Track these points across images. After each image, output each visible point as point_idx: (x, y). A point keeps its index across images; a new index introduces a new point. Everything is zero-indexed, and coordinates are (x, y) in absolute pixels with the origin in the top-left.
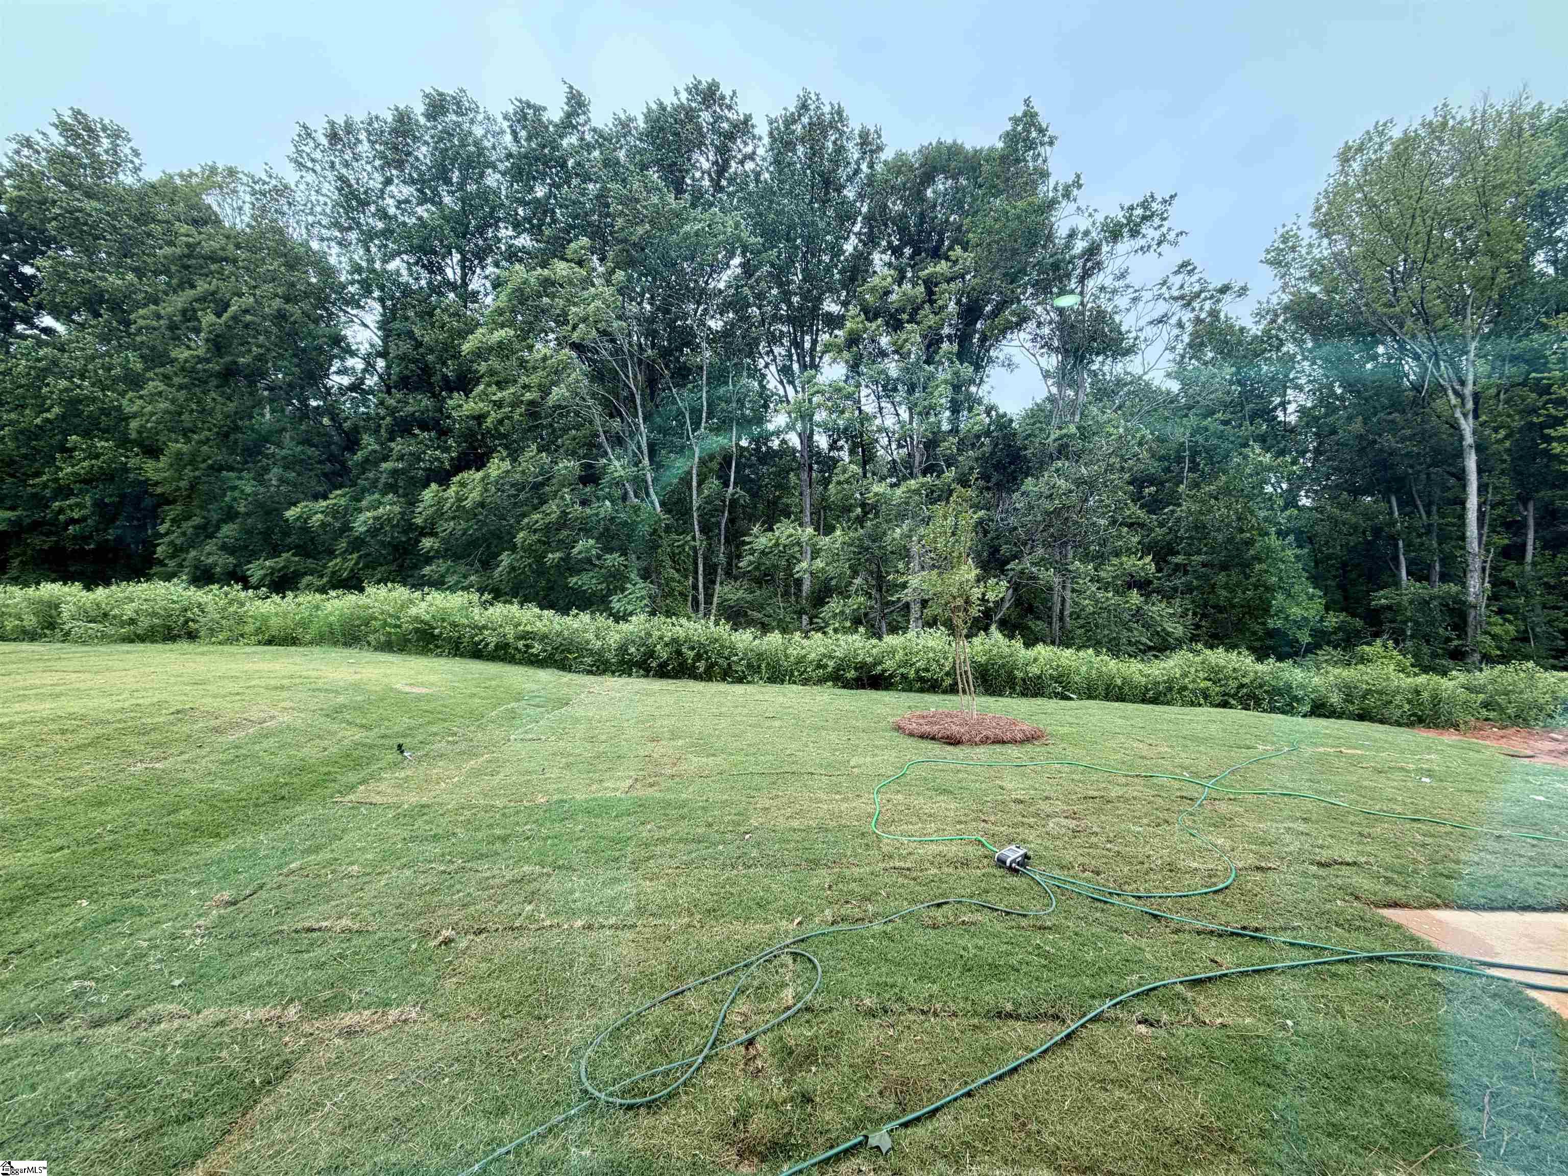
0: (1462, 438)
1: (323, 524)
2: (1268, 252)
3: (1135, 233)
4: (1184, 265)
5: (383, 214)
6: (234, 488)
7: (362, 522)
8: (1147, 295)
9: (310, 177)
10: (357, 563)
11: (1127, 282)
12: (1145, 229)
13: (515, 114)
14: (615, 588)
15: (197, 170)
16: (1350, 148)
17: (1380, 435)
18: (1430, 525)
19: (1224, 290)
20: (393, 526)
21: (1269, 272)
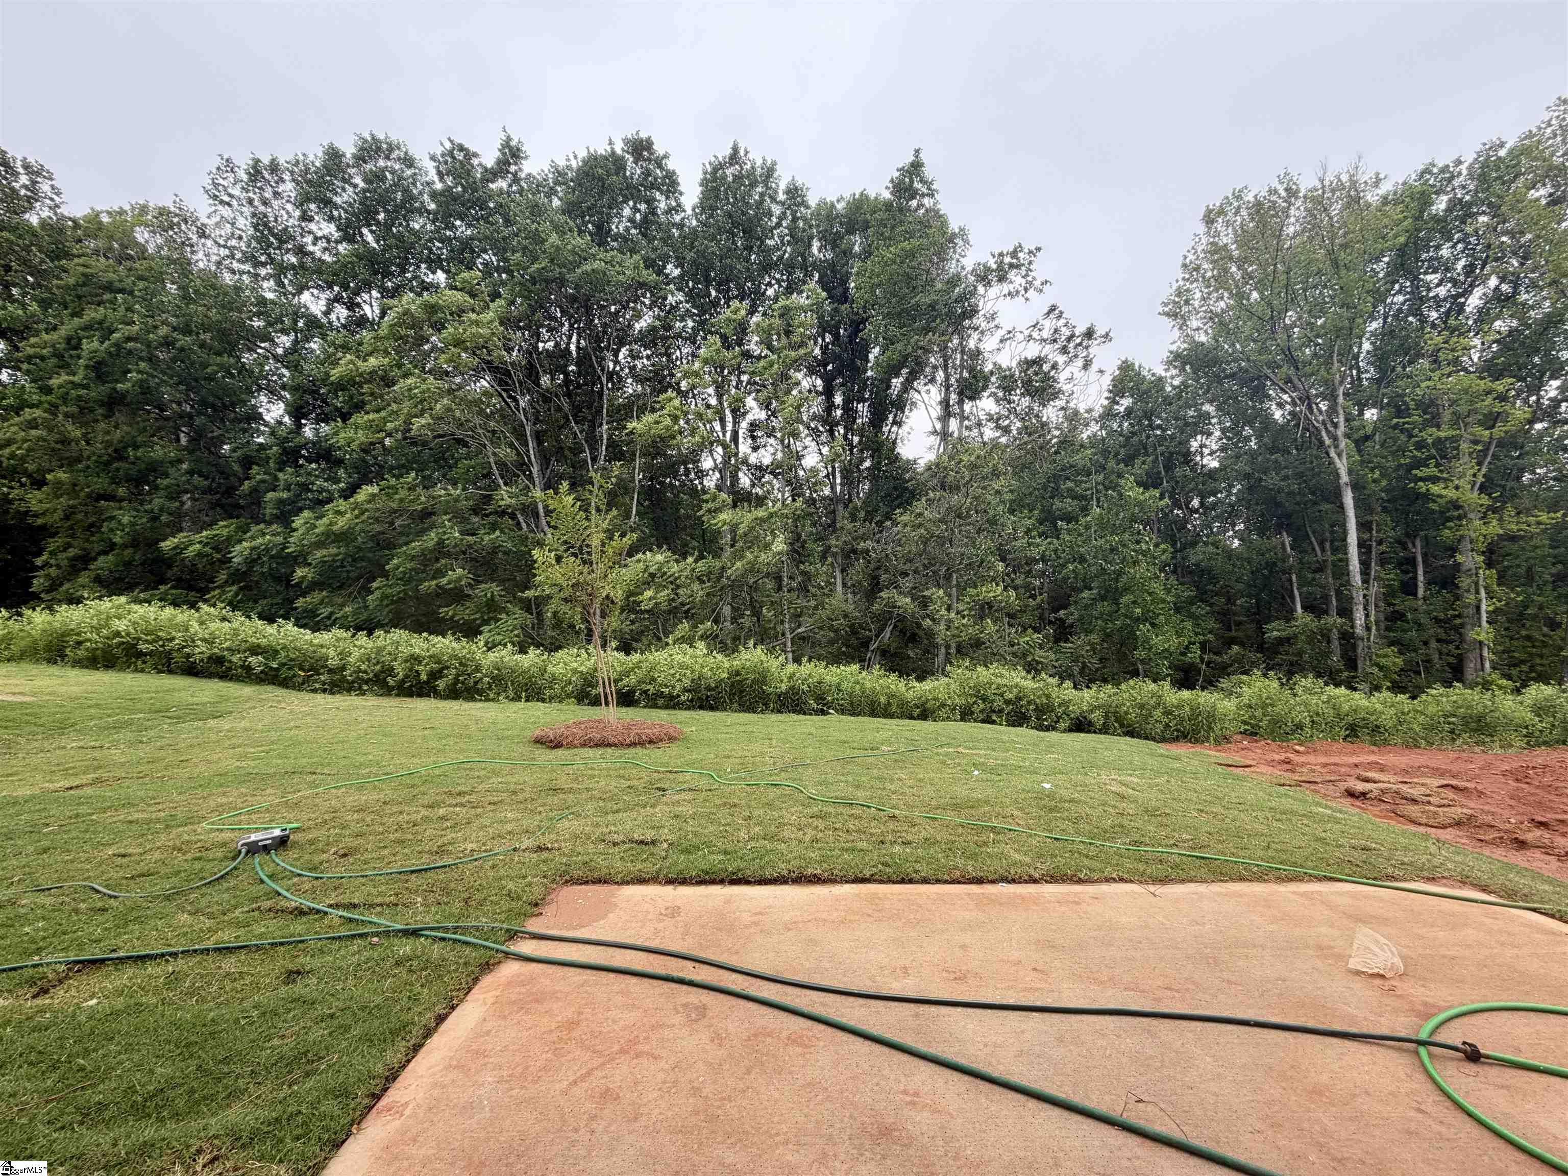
0: (1338, 476)
1: (200, 554)
2: (1165, 304)
3: (1002, 279)
4: (1053, 309)
5: (300, 251)
6: (112, 518)
7: (240, 552)
8: (1020, 337)
9: (226, 212)
10: (237, 594)
11: (996, 322)
12: (1012, 275)
13: (443, 155)
14: (490, 619)
15: (127, 207)
16: (1210, 211)
17: (1265, 473)
18: (1325, 561)
19: (1089, 334)
20: (272, 557)
21: (1168, 322)
